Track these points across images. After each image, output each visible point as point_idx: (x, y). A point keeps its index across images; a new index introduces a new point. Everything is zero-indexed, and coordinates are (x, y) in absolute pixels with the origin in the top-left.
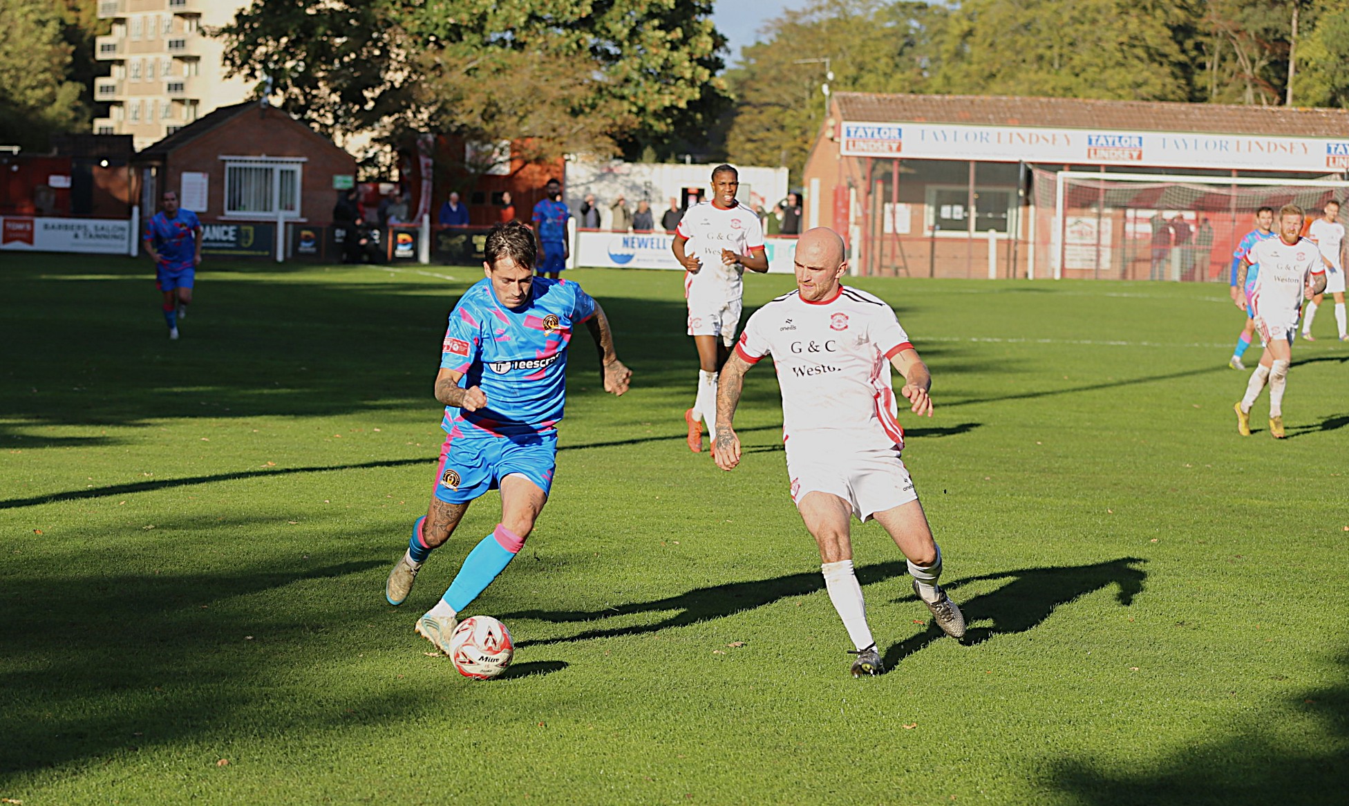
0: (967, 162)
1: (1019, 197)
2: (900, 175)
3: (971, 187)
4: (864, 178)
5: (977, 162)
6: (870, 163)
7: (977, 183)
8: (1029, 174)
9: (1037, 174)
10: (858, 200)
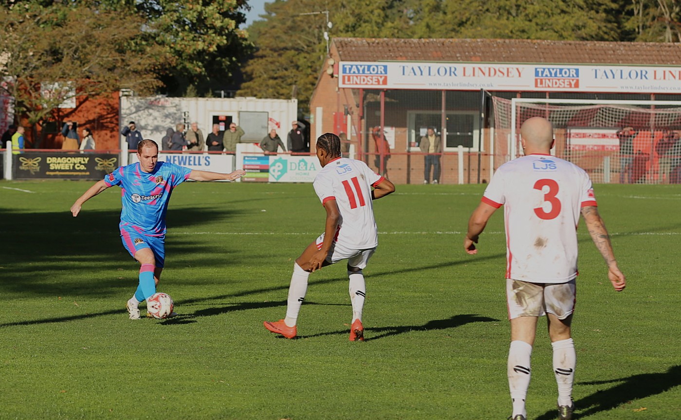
0: (438, 92)
1: (481, 118)
2: (386, 103)
3: (443, 111)
4: (358, 106)
5: (447, 91)
6: (362, 93)
7: (447, 109)
8: (488, 100)
9: (495, 100)
10: (353, 123)
